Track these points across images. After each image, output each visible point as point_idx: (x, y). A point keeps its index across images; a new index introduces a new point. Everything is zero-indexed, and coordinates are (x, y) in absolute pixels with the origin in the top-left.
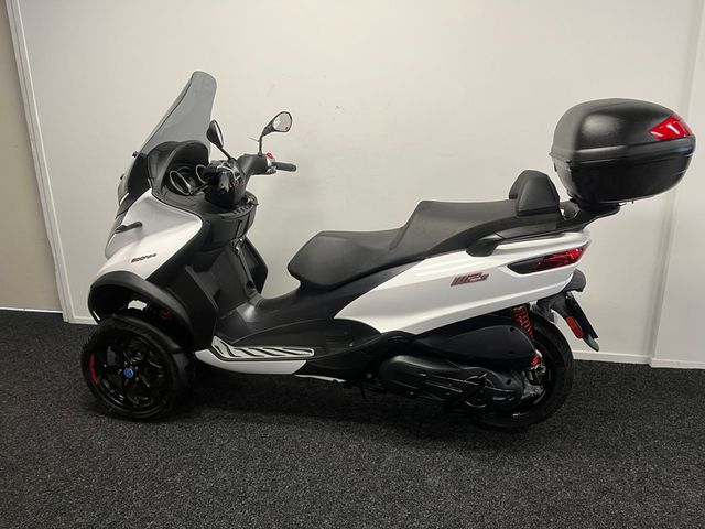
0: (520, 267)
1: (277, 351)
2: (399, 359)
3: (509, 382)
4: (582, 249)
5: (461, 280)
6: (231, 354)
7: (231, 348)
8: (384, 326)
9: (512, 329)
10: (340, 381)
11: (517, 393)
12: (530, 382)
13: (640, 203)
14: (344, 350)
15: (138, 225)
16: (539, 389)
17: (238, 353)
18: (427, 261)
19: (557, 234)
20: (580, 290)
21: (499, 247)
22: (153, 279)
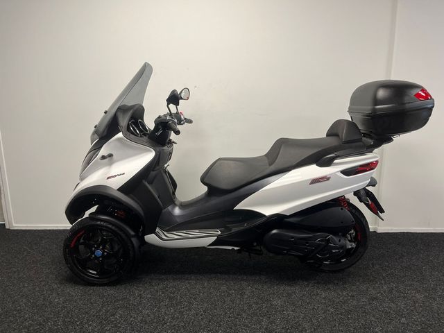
0: (347, 172)
1: (196, 233)
2: (275, 231)
3: (340, 241)
4: (377, 162)
5: (315, 181)
6: (167, 236)
7: (165, 233)
8: (268, 211)
9: (342, 209)
10: (236, 248)
11: (343, 247)
12: (349, 241)
13: (403, 136)
14: (242, 228)
15: (110, 155)
16: (354, 245)
17: (170, 235)
18: (293, 171)
19: (362, 154)
20: (374, 186)
21: (335, 161)
22: (121, 189)
